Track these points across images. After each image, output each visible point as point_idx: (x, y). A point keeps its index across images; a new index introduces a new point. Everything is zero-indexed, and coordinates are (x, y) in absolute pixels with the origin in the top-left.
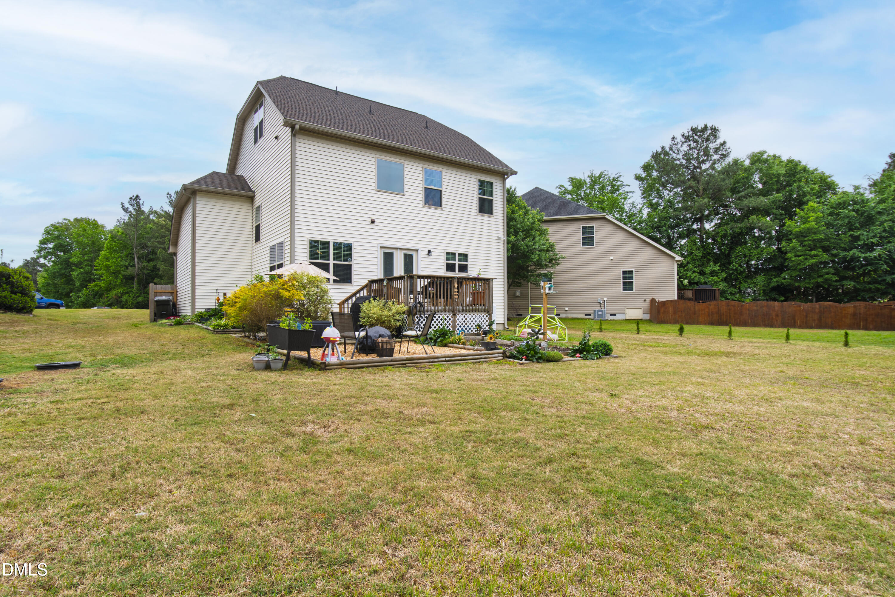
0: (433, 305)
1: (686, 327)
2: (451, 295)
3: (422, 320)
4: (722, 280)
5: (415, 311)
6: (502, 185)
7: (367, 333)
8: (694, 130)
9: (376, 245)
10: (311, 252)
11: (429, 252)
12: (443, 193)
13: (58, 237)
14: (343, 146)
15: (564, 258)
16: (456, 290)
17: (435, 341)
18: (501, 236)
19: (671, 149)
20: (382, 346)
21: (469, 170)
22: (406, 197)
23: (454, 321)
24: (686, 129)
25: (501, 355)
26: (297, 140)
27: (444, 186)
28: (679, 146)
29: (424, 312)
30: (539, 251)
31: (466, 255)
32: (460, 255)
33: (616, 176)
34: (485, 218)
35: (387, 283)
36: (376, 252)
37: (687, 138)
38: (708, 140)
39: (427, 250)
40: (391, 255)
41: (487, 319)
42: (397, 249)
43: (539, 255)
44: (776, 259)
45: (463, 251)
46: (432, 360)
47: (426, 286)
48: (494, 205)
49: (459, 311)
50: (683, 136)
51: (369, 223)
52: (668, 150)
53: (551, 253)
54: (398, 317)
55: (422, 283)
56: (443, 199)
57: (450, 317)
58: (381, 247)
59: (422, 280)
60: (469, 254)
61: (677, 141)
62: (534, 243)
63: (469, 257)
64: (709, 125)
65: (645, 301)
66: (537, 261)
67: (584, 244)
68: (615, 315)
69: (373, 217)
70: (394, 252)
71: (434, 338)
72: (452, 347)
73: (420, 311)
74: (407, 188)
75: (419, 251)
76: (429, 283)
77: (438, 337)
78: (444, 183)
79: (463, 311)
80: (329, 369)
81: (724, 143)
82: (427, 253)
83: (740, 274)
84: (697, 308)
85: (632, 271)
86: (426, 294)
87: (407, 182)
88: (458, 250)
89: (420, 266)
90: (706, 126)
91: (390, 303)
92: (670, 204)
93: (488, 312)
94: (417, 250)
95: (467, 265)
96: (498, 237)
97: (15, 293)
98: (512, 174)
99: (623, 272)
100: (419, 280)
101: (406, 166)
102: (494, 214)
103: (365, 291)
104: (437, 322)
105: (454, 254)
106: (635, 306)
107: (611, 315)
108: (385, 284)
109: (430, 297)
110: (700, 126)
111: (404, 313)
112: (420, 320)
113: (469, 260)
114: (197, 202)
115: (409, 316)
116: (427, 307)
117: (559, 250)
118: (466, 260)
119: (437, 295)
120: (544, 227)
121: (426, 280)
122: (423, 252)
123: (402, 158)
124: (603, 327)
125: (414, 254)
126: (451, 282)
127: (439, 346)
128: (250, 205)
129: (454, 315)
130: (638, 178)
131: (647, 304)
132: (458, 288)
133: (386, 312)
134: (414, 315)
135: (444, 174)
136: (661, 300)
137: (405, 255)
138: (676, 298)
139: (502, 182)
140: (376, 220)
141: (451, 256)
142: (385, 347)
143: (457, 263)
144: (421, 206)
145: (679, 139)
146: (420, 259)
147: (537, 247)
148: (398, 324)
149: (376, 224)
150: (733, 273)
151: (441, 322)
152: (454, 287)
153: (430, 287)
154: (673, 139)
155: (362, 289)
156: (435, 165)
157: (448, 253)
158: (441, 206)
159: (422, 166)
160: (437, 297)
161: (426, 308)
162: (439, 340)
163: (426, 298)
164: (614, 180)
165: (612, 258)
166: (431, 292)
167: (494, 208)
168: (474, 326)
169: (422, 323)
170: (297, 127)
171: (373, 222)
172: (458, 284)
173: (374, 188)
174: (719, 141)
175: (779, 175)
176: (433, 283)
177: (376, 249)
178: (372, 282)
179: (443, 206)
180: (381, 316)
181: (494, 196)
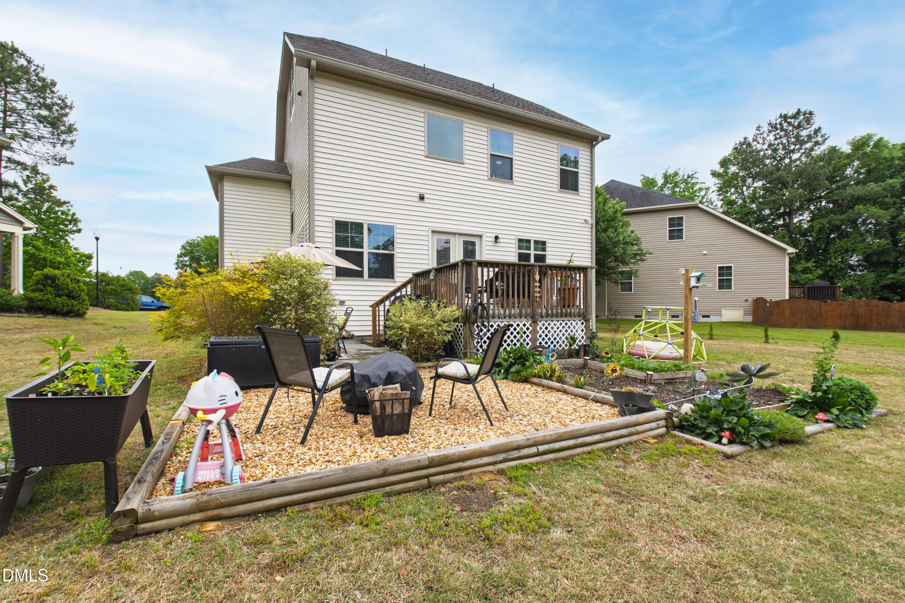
0: (502, 307)
1: (843, 334)
2: (529, 293)
3: (485, 330)
4: (818, 278)
5: (473, 316)
6: (589, 154)
7: (352, 373)
8: (785, 117)
9: (426, 229)
10: (336, 236)
11: (497, 238)
12: (514, 162)
13: (192, 252)
14: (381, 95)
15: (651, 254)
16: (538, 284)
17: (507, 371)
18: (589, 219)
19: (754, 140)
20: (383, 408)
21: (548, 133)
22: (466, 166)
23: (534, 332)
24: (774, 118)
25: (663, 423)
26: (317, 85)
27: (515, 154)
28: (765, 135)
29: (488, 318)
30: (624, 244)
31: (544, 243)
32: (536, 242)
33: (691, 173)
34: (568, 196)
35: (435, 276)
36: (426, 238)
37: (773, 127)
38: (799, 126)
39: (494, 235)
40: (473, 244)
41: (583, 327)
42: (454, 234)
43: (623, 248)
44: (890, 253)
45: (540, 238)
46: (501, 457)
47: (491, 280)
48: (580, 179)
49: (542, 317)
50: (769, 124)
51: (417, 199)
52: (751, 141)
53: (635, 248)
54: (445, 327)
55: (485, 273)
56: (514, 170)
57: (528, 325)
58: (433, 232)
59: (485, 270)
60: (548, 241)
61: (762, 131)
62: (618, 235)
63: (548, 245)
64: (802, 110)
65: (746, 300)
66: (621, 255)
67: (671, 238)
68: (708, 316)
69: (422, 191)
70: (451, 238)
71: (505, 364)
72: (538, 385)
73: (482, 317)
74: (467, 155)
75: (484, 238)
76: (496, 275)
77: (512, 365)
78: (515, 149)
79: (547, 315)
80: (148, 533)
81: (819, 129)
82: (493, 239)
83: (840, 271)
84: (823, 309)
85: (731, 267)
86: (491, 292)
87: (467, 146)
88: (533, 236)
89: (484, 252)
90: (799, 110)
91: (435, 305)
92: (753, 198)
93: (584, 317)
94: (481, 236)
95: (545, 255)
96: (585, 220)
97: (60, 296)
98: (603, 139)
99: (719, 267)
100: (479, 269)
101: (466, 125)
102: (580, 190)
103: (409, 288)
104: (512, 337)
105: (529, 241)
106: (734, 307)
107: (704, 316)
108: (432, 277)
109: (497, 296)
110: (792, 111)
111: (456, 320)
112: (482, 330)
113: (548, 249)
114: (225, 188)
115: (464, 324)
116: (494, 310)
117: (645, 246)
118: (544, 250)
119: (508, 292)
120: (626, 219)
121: (491, 269)
122: (488, 239)
123: (460, 114)
124: (714, 332)
125: (477, 240)
126: (529, 271)
127: (514, 381)
128: (288, 192)
129: (535, 322)
130: (714, 174)
131: (750, 304)
132: (540, 281)
133: (426, 320)
134: (473, 323)
135: (515, 137)
136: (774, 300)
137: (465, 243)
138: (787, 297)
139: (589, 150)
140: (426, 196)
141: (524, 244)
142: (388, 410)
143: (532, 252)
144: (486, 178)
145: (765, 128)
146: (484, 247)
147: (621, 239)
148: (449, 337)
149: (426, 200)
150: (831, 270)
151: (518, 336)
152: (534, 279)
153: (497, 280)
154: (758, 128)
155: (404, 285)
156: (504, 125)
157: (520, 241)
158: (511, 179)
159: (487, 125)
160: (508, 296)
161: (491, 312)
162: (513, 369)
163: (491, 297)
164: (689, 177)
165: (705, 252)
166: (499, 289)
167: (580, 183)
168: (564, 338)
169: (485, 334)
170: (313, 63)
171: (422, 198)
172: (540, 275)
173: (423, 153)
174: (815, 126)
175: (893, 158)
176: (502, 274)
177: (426, 234)
178: (417, 275)
179: (515, 179)
180: (417, 325)
181: (580, 167)
